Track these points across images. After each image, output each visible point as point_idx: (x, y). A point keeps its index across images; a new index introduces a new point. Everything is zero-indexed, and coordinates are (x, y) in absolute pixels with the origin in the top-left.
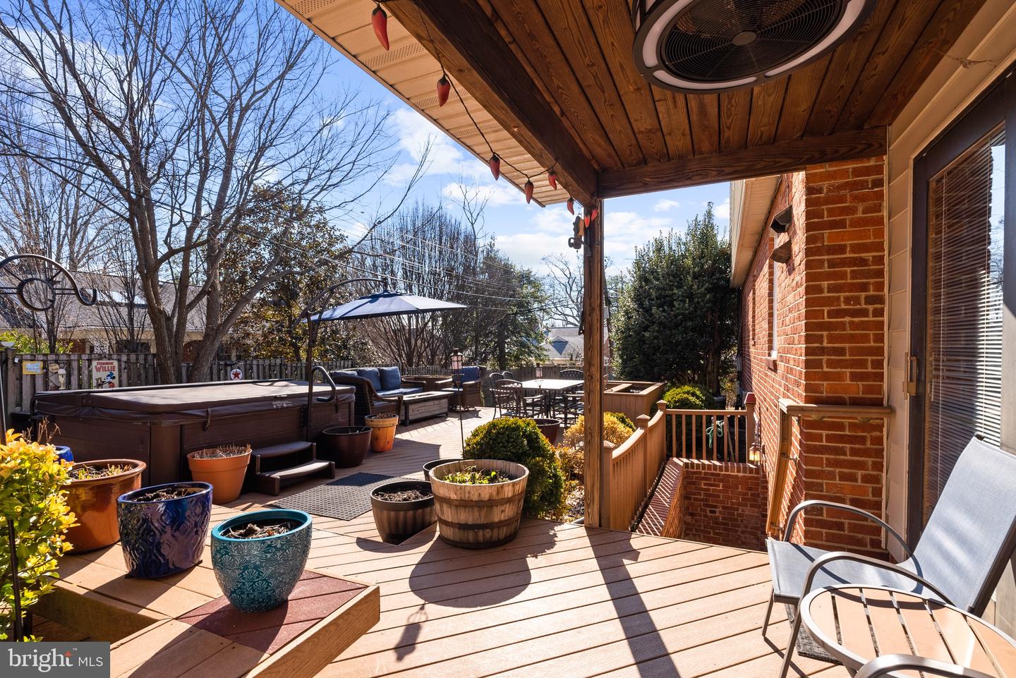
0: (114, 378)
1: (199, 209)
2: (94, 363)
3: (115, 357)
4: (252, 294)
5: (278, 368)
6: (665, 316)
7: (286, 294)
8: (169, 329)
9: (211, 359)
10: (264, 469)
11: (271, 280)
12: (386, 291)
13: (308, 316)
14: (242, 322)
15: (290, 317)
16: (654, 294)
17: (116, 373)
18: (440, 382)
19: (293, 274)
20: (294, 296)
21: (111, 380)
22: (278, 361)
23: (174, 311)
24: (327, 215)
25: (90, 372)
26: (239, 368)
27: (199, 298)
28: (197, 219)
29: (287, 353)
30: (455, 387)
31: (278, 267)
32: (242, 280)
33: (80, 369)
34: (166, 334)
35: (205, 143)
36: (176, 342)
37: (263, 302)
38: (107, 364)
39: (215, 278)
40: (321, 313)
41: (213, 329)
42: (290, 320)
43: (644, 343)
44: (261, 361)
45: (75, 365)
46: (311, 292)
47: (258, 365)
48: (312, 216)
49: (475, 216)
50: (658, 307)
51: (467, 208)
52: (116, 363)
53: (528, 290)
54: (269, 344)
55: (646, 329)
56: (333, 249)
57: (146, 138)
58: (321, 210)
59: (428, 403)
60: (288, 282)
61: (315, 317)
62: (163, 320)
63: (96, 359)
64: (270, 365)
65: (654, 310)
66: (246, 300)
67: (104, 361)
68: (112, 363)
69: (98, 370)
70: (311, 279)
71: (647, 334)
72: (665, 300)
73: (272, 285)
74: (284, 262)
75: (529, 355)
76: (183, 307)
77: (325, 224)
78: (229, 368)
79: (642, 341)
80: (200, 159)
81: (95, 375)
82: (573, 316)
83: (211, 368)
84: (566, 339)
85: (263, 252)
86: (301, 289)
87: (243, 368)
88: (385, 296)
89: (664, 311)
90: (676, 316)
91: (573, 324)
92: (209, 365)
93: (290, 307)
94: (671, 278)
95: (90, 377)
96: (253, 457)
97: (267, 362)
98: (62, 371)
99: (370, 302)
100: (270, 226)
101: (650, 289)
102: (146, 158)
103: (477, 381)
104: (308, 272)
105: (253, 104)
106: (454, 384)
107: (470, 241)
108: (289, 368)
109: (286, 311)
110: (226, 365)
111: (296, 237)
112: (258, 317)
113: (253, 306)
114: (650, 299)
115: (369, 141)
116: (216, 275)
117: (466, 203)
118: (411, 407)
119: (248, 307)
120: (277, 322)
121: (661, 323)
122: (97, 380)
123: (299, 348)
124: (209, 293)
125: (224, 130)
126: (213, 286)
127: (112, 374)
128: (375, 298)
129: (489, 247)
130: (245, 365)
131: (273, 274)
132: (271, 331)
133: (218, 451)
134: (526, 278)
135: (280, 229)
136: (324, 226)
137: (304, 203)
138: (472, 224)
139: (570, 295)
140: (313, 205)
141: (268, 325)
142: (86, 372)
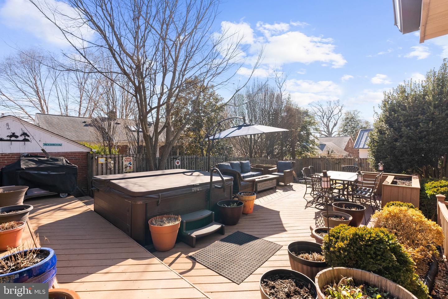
0: (131, 164)
1: (163, 90)
2: (124, 158)
3: (131, 155)
4: (184, 126)
5: (194, 160)
6: (412, 133)
7: (198, 126)
8: (152, 144)
9: (167, 156)
10: (188, 229)
11: (192, 120)
12: (245, 123)
13: (208, 137)
14: (180, 138)
15: (199, 136)
16: (402, 119)
17: (132, 163)
18: (271, 169)
19: (200, 116)
20: (201, 127)
21: (130, 165)
22: (195, 156)
23: (153, 135)
24: (215, 89)
26: (179, 160)
27: (163, 129)
28: (162, 94)
29: (198, 152)
30: (278, 172)
31: (195, 114)
32: (181, 121)
33: (119, 161)
34: (150, 146)
35: (165, 60)
36: (154, 148)
37: (189, 129)
38: (129, 158)
39: (169, 120)
40: (214, 135)
41: (168, 143)
42: (199, 137)
43: (395, 149)
44: (188, 156)
45: (117, 159)
46: (208, 124)
47: (186, 158)
48: (208, 90)
49: (281, 85)
50: (407, 127)
51: (277, 81)
52: (132, 158)
53: (307, 119)
54: (191, 148)
55: (396, 140)
56: (218, 104)
57: (142, 60)
58: (213, 87)
59: (267, 182)
60: (199, 120)
61: (211, 138)
62: (149, 139)
63: (124, 157)
64: (191, 158)
65: (403, 129)
66: (182, 129)
68: (130, 158)
69: (125, 161)
70: (208, 118)
71: (398, 144)
72: (412, 122)
73: (192, 122)
74: (197, 111)
75: (307, 152)
76: (157, 133)
77: (214, 93)
78: (175, 160)
79: (394, 148)
80: (163, 66)
81: (124, 163)
82: (324, 131)
83: (168, 160)
84: (325, 143)
85: (189, 107)
86: (204, 123)
87: (180, 159)
88: (245, 126)
89: (410, 129)
90: (420, 133)
91: (325, 135)
92: (167, 159)
93: (199, 131)
94: (416, 108)
95: (122, 164)
96: (182, 222)
97: (190, 157)
98: (112, 162)
99: (238, 129)
100: (191, 96)
101: (398, 116)
102: (143, 69)
103: (291, 170)
104: (207, 115)
105: (184, 41)
106: (279, 170)
107: (279, 97)
108: (199, 159)
109: (198, 133)
110: (174, 158)
111: (202, 100)
112: (187, 136)
113: (185, 132)
114: (398, 122)
115: (234, 52)
116: (170, 118)
117: (277, 79)
118: (258, 184)
119: (183, 132)
120: (194, 138)
121: (408, 137)
122: (125, 165)
123: (203, 149)
124: (167, 127)
125: (173, 53)
126: (169, 123)
128: (240, 127)
129: (287, 100)
130: (181, 158)
131: (193, 117)
132: (192, 142)
133: (164, 219)
134: (306, 113)
135: (196, 97)
136: (214, 94)
137: (205, 84)
138: (280, 89)
139: (323, 121)
140: (209, 85)
141: (191, 139)
142: (121, 162)
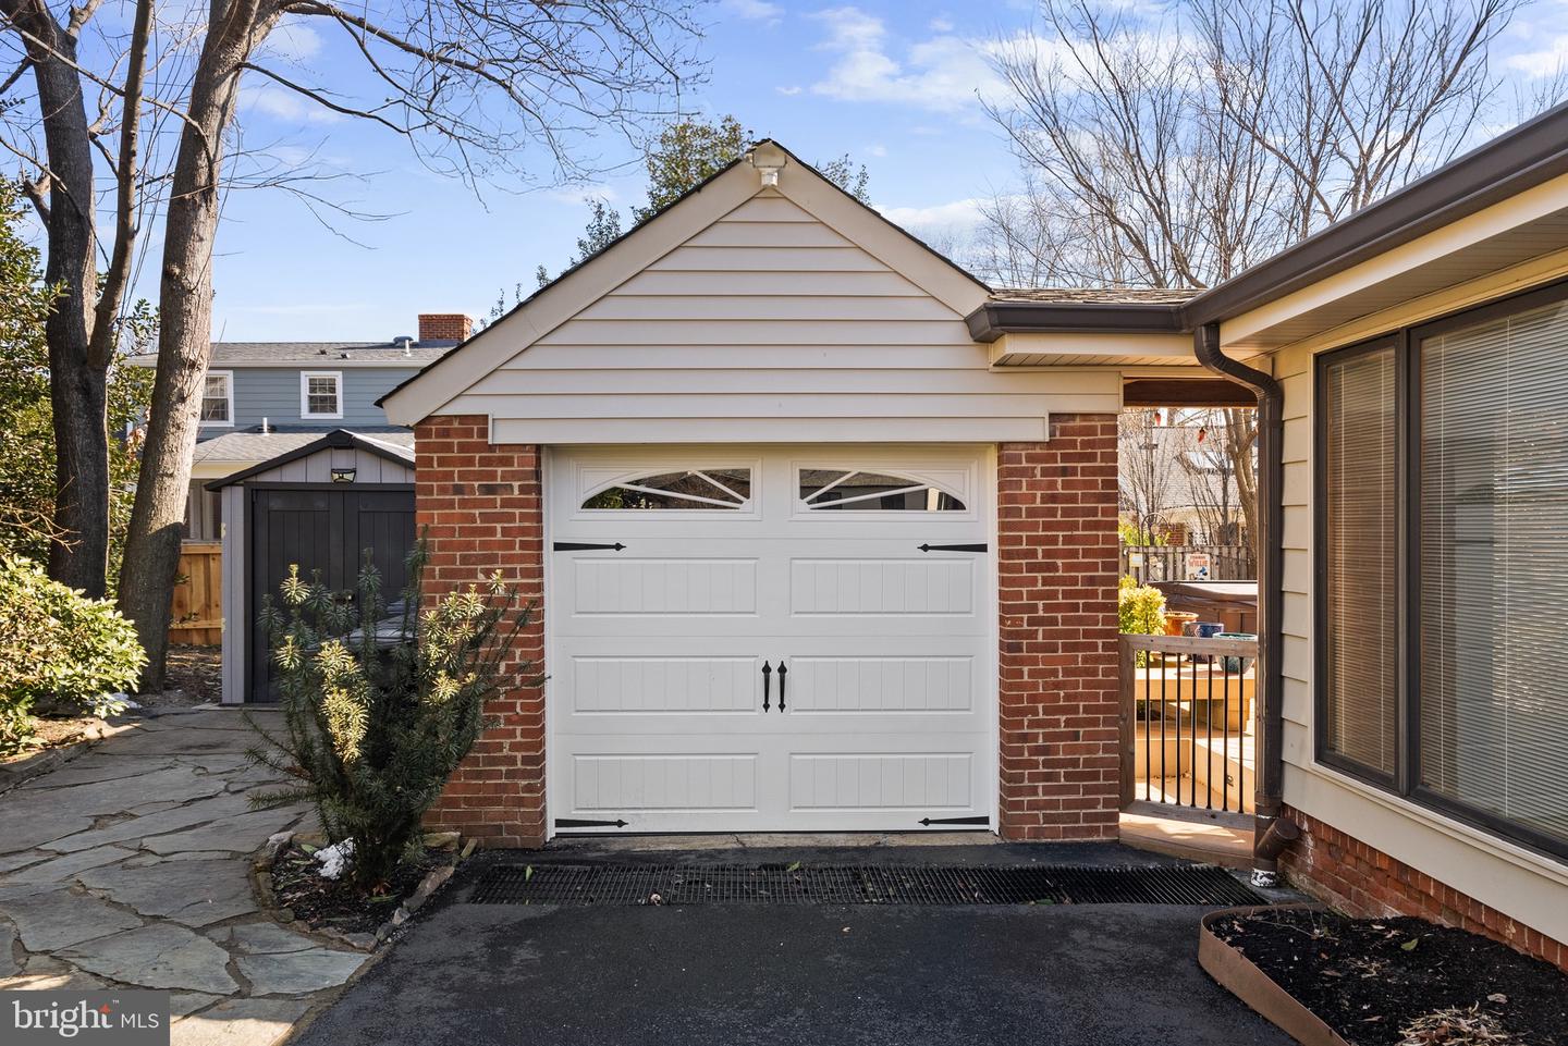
0: (1205, 574)
2: (1188, 556)
3: (1207, 550)
17: (1208, 570)
21: (1203, 577)
25: (1184, 566)
33: (1175, 561)
38: (1200, 557)
45: (1170, 557)
52: (1208, 557)
63: (1189, 552)
67: (1198, 554)
68: (1204, 557)
69: (1191, 564)
81: (1189, 570)
95: (1184, 572)
98: (1160, 565)
122: (1190, 575)
127: (1204, 569)
142: (1181, 566)
